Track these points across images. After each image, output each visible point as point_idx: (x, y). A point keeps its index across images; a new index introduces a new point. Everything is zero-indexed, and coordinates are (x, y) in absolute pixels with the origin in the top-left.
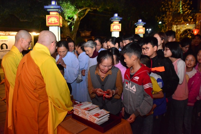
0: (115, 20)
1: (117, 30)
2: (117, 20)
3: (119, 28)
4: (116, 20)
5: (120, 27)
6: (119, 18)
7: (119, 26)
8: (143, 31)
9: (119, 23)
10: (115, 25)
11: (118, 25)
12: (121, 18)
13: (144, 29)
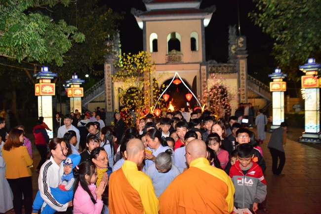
0: (44, 77)
1: (49, 93)
2: (48, 78)
3: (51, 91)
4: (46, 78)
5: (53, 90)
6: (51, 75)
7: (52, 87)
8: (81, 93)
9: (52, 82)
10: (45, 85)
11: (50, 86)
12: (54, 75)
13: (81, 90)
